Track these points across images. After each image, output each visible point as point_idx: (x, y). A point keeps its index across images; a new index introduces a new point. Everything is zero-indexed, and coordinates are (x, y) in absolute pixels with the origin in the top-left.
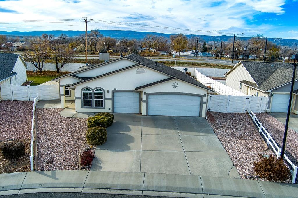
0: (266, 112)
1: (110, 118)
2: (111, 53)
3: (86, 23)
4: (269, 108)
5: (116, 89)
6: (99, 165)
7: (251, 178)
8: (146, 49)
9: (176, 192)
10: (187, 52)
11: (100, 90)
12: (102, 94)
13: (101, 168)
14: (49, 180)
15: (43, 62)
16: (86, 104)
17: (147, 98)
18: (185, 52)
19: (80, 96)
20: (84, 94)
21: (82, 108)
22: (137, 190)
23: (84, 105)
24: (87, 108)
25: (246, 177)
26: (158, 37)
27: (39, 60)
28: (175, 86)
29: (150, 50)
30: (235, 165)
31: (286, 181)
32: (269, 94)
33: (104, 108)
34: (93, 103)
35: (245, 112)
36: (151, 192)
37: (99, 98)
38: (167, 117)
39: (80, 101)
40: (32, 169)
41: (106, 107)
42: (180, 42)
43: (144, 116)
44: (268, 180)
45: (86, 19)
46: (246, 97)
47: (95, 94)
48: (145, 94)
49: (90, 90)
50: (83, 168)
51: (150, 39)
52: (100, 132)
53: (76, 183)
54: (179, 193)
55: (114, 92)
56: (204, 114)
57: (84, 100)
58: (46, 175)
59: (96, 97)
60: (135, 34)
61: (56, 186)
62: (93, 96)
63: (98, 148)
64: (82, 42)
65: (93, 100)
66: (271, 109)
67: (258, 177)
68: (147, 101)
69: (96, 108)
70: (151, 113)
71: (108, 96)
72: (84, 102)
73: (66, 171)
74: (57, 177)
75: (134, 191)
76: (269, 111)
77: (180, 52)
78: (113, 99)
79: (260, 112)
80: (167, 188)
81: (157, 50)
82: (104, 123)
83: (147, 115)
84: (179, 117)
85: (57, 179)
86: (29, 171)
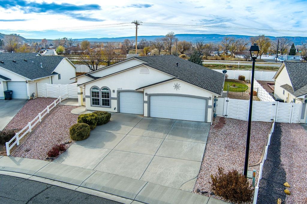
0: (299, 123)
1: (103, 117)
2: (183, 57)
3: (137, 26)
4: (302, 117)
5: (121, 89)
6: (64, 158)
7: (204, 193)
8: (223, 53)
9: (109, 194)
10: (270, 55)
11: (106, 89)
12: (108, 94)
13: (63, 161)
15: (97, 65)
16: (95, 102)
17: (149, 99)
18: (267, 56)
19: (89, 95)
20: (93, 92)
21: (91, 106)
22: (75, 185)
23: (93, 104)
24: (96, 106)
25: (198, 191)
26: (237, 39)
27: (93, 62)
29: (227, 54)
32: (303, 101)
33: (110, 107)
34: (101, 102)
35: (271, 121)
36: (86, 189)
37: (106, 97)
38: (169, 119)
39: (89, 99)
40: (8, 154)
41: (112, 107)
42: (262, 44)
43: (146, 118)
44: (223, 199)
45: (137, 22)
46: (272, 104)
47: (103, 93)
48: (147, 94)
49: (98, 89)
50: (48, 159)
51: (228, 42)
52: (81, 128)
53: (30, 171)
54: (111, 195)
55: (119, 92)
56: (210, 120)
57: (92, 98)
59: (103, 96)
60: (220, 38)
61: (14, 171)
62: (100, 95)
63: (75, 144)
64: (157, 47)
65: (101, 99)
66: (306, 120)
67: (212, 194)
68: (149, 103)
69: (103, 107)
70: (153, 115)
71: (114, 95)
72: (93, 101)
75: (72, 186)
76: (303, 121)
77: (262, 56)
78: (118, 99)
79: (291, 122)
80: (103, 187)
81: (234, 54)
82: (90, 120)
83: (149, 116)
84: (180, 121)
86: (6, 155)
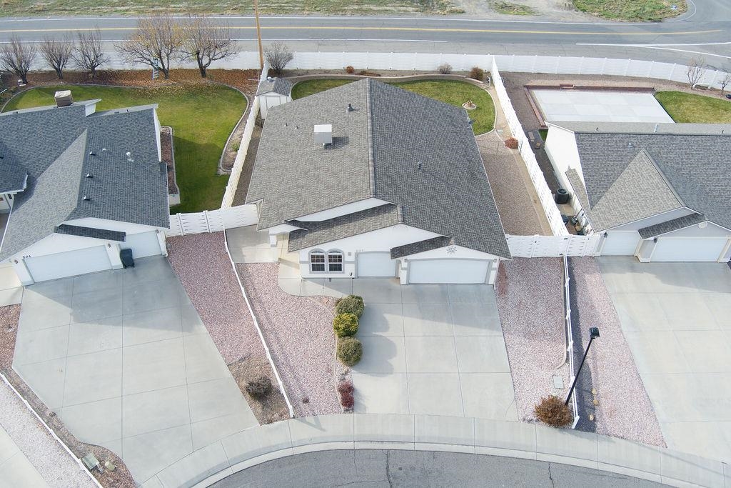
5: (362, 250)
6: (362, 402)
7: (530, 421)
11: (336, 252)
12: (340, 257)
13: (365, 408)
14: (315, 433)
16: (317, 268)
17: (409, 265)
19: (307, 260)
20: (313, 256)
21: (311, 273)
23: (314, 269)
24: (317, 273)
25: (524, 420)
28: (451, 251)
30: (516, 399)
31: (566, 426)
32: (602, 234)
33: (344, 273)
34: (327, 267)
35: (559, 256)
37: (335, 261)
38: (438, 286)
39: (308, 265)
40: (292, 414)
41: (345, 272)
46: (564, 238)
47: (330, 257)
48: (406, 260)
49: (322, 252)
50: (347, 410)
53: (345, 435)
55: (358, 254)
57: (312, 264)
58: (308, 423)
59: (330, 261)
62: (326, 259)
65: (327, 263)
67: (537, 421)
69: (330, 273)
70: (412, 281)
71: (349, 259)
72: (313, 267)
73: (329, 416)
74: (323, 427)
76: (598, 254)
78: (356, 263)
79: (584, 255)
83: (409, 283)
84: (454, 287)
85: (324, 430)
86: (289, 418)
